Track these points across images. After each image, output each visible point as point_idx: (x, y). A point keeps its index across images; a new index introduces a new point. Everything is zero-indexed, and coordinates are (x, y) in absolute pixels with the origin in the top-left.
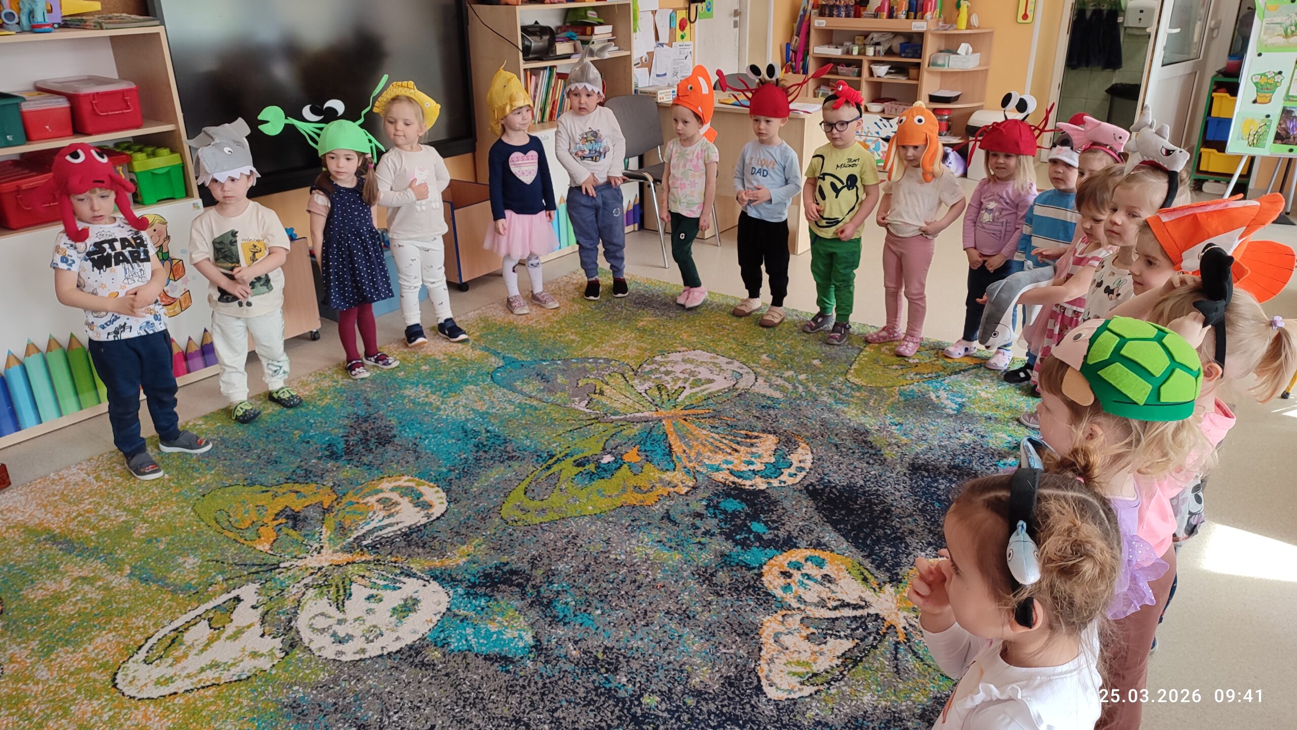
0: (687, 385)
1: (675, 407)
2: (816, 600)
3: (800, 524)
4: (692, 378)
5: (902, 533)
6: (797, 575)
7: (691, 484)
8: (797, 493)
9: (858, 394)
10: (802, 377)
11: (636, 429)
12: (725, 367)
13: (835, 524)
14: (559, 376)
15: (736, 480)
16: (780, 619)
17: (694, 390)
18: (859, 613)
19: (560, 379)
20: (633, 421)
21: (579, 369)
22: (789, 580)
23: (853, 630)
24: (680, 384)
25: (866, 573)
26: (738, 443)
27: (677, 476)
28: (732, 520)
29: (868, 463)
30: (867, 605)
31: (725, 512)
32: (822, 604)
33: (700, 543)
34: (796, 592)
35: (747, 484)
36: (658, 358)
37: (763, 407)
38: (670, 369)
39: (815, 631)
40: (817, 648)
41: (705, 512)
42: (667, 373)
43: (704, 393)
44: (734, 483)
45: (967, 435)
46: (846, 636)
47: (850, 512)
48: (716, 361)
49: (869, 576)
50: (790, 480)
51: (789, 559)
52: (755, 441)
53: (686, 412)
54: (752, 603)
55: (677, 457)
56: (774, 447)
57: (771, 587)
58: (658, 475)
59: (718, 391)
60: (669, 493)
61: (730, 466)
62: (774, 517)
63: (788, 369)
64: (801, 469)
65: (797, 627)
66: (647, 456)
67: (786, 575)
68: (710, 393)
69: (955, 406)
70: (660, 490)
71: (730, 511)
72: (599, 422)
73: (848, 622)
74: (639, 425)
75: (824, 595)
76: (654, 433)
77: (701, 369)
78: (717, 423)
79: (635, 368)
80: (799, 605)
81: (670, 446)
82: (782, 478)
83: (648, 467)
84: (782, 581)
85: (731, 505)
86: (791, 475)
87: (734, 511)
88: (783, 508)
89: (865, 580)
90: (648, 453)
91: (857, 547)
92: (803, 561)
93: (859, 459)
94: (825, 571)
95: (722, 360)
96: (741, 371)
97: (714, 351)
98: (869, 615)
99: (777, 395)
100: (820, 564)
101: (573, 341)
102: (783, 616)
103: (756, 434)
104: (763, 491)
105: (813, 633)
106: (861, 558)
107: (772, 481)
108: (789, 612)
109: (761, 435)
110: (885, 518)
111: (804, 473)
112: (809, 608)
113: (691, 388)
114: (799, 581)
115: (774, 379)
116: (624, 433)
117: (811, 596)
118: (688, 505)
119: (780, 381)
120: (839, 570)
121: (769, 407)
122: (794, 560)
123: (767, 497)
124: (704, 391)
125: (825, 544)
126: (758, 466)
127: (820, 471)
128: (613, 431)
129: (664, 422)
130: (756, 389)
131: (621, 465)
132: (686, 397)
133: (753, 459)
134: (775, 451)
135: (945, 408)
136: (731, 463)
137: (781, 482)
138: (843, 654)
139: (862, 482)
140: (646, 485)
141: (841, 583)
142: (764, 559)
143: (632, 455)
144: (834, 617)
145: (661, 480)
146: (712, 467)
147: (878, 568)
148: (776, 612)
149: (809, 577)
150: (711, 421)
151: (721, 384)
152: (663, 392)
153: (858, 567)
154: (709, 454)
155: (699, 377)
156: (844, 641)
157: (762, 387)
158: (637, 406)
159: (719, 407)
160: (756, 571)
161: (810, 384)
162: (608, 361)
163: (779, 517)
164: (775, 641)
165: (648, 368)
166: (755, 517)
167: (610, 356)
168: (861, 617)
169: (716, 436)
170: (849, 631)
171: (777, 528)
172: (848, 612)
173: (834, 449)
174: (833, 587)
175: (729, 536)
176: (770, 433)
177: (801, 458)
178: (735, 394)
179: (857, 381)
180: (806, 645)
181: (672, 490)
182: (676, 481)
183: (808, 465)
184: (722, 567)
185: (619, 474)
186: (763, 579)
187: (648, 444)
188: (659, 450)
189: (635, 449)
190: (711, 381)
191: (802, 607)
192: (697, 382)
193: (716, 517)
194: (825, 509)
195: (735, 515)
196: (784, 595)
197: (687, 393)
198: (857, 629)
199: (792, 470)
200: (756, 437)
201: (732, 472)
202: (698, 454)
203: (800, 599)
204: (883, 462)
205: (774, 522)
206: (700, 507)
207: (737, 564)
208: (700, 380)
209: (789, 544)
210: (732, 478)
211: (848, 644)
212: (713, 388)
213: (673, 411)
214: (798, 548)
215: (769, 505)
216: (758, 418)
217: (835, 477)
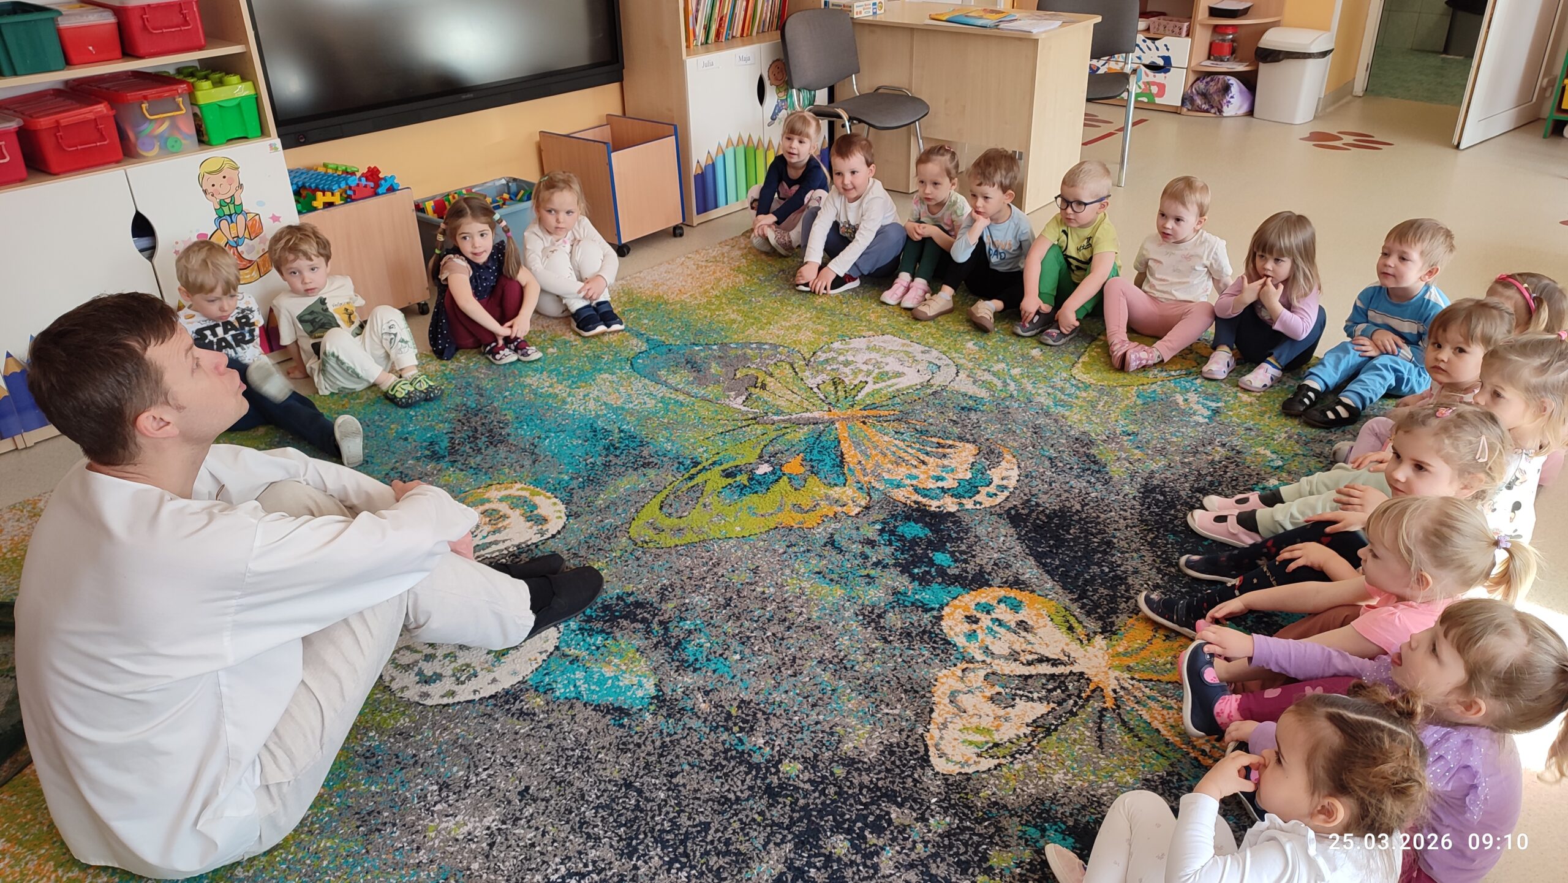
0: (870, 379)
1: (852, 406)
2: (1007, 652)
3: (995, 556)
4: (877, 371)
5: (1125, 572)
6: (985, 621)
7: (863, 503)
8: (995, 518)
9: (1084, 395)
10: (1016, 371)
11: (803, 433)
12: (919, 357)
13: (1039, 557)
14: (714, 365)
16: (960, 673)
17: (877, 386)
18: (1058, 670)
19: (715, 368)
20: (798, 423)
21: (737, 357)
22: (974, 626)
23: (1049, 691)
24: (861, 378)
25: (1072, 620)
26: (927, 454)
27: (847, 493)
28: (910, 548)
29: (1089, 482)
31: (902, 538)
32: (1014, 656)
33: (868, 576)
34: (982, 641)
35: (934, 505)
36: (837, 345)
37: (963, 409)
38: (850, 358)
39: (1001, 690)
40: (1002, 712)
41: (878, 538)
42: (847, 364)
43: (890, 390)
44: (915, 502)
45: (1219, 449)
46: (1040, 699)
47: (1060, 542)
48: (910, 349)
50: (988, 502)
51: (978, 600)
52: (949, 450)
53: (865, 413)
54: (926, 653)
55: (850, 470)
56: (972, 460)
57: (952, 633)
58: (824, 490)
59: (908, 388)
60: (836, 513)
61: (914, 482)
62: (964, 547)
63: (998, 361)
64: (1003, 488)
65: (979, 684)
66: (812, 467)
67: (972, 620)
69: (1208, 413)
70: (825, 508)
71: (909, 537)
72: (758, 423)
73: (1044, 681)
74: (806, 428)
75: (1017, 647)
76: (823, 438)
77: (889, 359)
78: (902, 428)
79: (807, 356)
80: (985, 658)
82: (978, 498)
83: (813, 481)
84: (966, 627)
85: (913, 530)
86: (989, 495)
87: (914, 539)
88: (976, 536)
90: (814, 464)
91: (1065, 588)
93: (1078, 477)
94: (1020, 617)
95: (916, 349)
98: (1071, 672)
99: (983, 393)
100: (1016, 607)
101: (734, 321)
102: (963, 671)
103: (950, 442)
105: (999, 693)
106: (1067, 602)
107: (964, 501)
108: (971, 666)
109: (957, 444)
110: (1105, 553)
111: (1006, 493)
112: (997, 661)
114: (988, 628)
115: (980, 373)
116: (788, 437)
117: (1000, 647)
118: (858, 529)
119: (987, 377)
120: (1039, 615)
121: (970, 409)
122: (983, 601)
123: (957, 522)
124: (890, 387)
125: (1024, 583)
127: (1027, 491)
128: (773, 435)
129: (837, 425)
130: (955, 386)
131: (780, 478)
132: (868, 395)
133: (944, 474)
134: (973, 464)
135: (1194, 414)
136: (916, 477)
137: (975, 503)
138: (1034, 721)
139: (1078, 507)
140: (807, 503)
141: (1040, 632)
142: (946, 599)
143: (794, 466)
144: (1027, 674)
146: (890, 482)
147: (1088, 614)
148: (955, 665)
149: (1000, 622)
150: (896, 424)
151: (911, 378)
152: (839, 388)
155: (887, 369)
156: (1037, 705)
157: (964, 385)
158: (806, 404)
159: (907, 407)
160: (935, 613)
161: (1025, 381)
162: (775, 346)
163: (970, 547)
164: (951, 701)
165: (822, 355)
166: (939, 547)
167: (778, 341)
168: (1062, 675)
169: (901, 444)
170: (1044, 693)
171: (966, 561)
172: (1046, 669)
173: (1047, 463)
174: (1029, 636)
175: (905, 569)
176: (968, 441)
177: (1005, 474)
178: (930, 391)
179: (1085, 378)
180: (989, 708)
181: (840, 509)
182: (845, 499)
183: (1012, 483)
184: (893, 608)
185: (776, 488)
186: (942, 623)
187: (815, 452)
188: (827, 460)
189: (799, 458)
190: (899, 375)
191: (989, 660)
192: (883, 376)
193: (891, 544)
194: (1030, 539)
195: (915, 541)
196: (967, 644)
197: (868, 389)
198: (1055, 689)
199: (992, 489)
200: (950, 446)
201: (916, 490)
202: (878, 465)
203: (986, 650)
204: (1107, 481)
205: (962, 553)
206: (871, 532)
207: (913, 604)
208: (887, 373)
209: (980, 581)
211: (1041, 709)
212: (903, 383)
214: (990, 586)
215: (958, 533)
216: (955, 422)
217: (1043, 499)
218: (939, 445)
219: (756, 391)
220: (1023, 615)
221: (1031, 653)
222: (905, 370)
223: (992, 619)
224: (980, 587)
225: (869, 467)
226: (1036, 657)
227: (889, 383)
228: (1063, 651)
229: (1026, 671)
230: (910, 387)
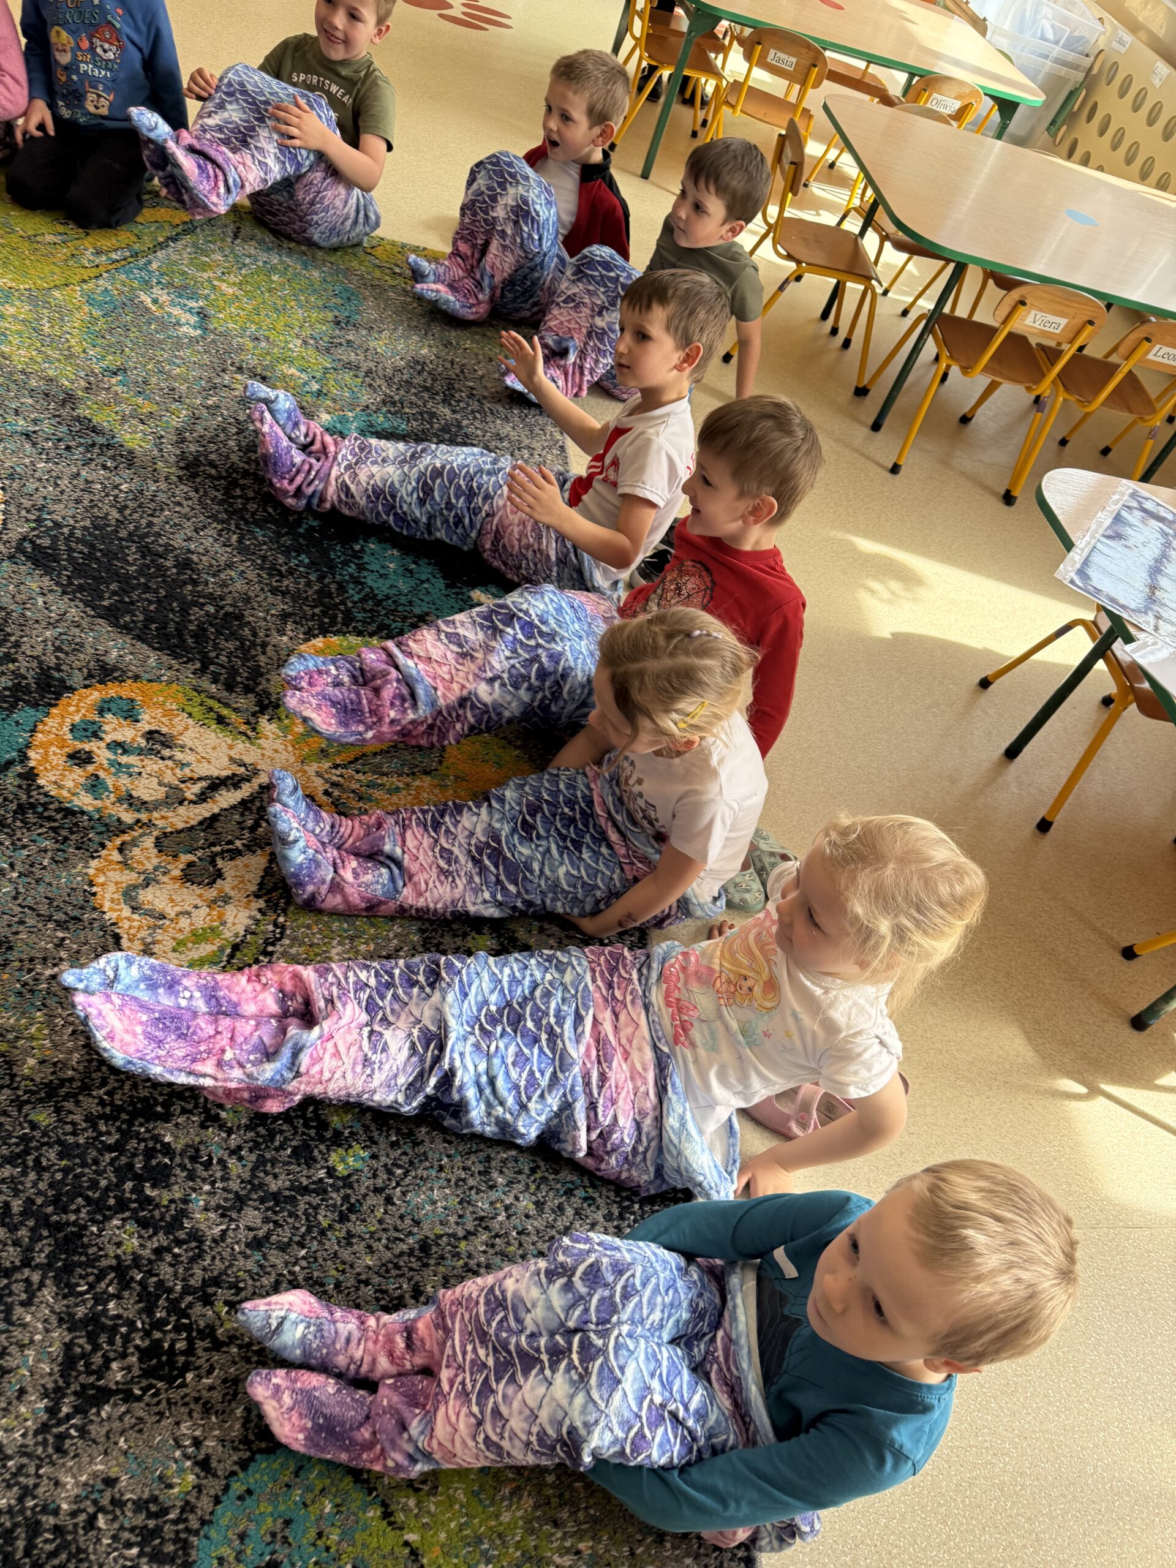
2: (160, 793)
6: (101, 753)
16: (116, 856)
18: (244, 792)
22: (91, 769)
23: (253, 830)
32: (175, 796)
34: (116, 788)
39: (191, 857)
40: (212, 893)
46: (249, 848)
49: (225, 712)
51: (69, 722)
65: (155, 861)
67: (81, 759)
73: (237, 817)
75: (169, 778)
80: (138, 817)
84: (78, 776)
89: (221, 720)
91: (174, 654)
94: (144, 726)
100: (130, 715)
102: (121, 850)
105: (190, 865)
108: (126, 837)
112: (157, 815)
114: (112, 763)
117: (147, 790)
120: (168, 713)
122: (78, 720)
125: (115, 668)
138: (261, 884)
141: (186, 739)
142: (21, 737)
144: (207, 815)
148: (103, 846)
149: (123, 747)
156: (249, 858)
160: (19, 769)
164: (134, 909)
168: (253, 797)
170: (247, 834)
172: (227, 798)
174: (177, 755)
180: (191, 895)
186: (41, 781)
191: (144, 817)
196: (98, 803)
198: (257, 824)
203: (130, 800)
209: (50, 687)
211: (258, 861)
214: (72, 690)
220: (148, 721)
221: (194, 780)
223: (108, 746)
224: (59, 697)
226: (204, 784)
228: (232, 760)
229: (205, 811)
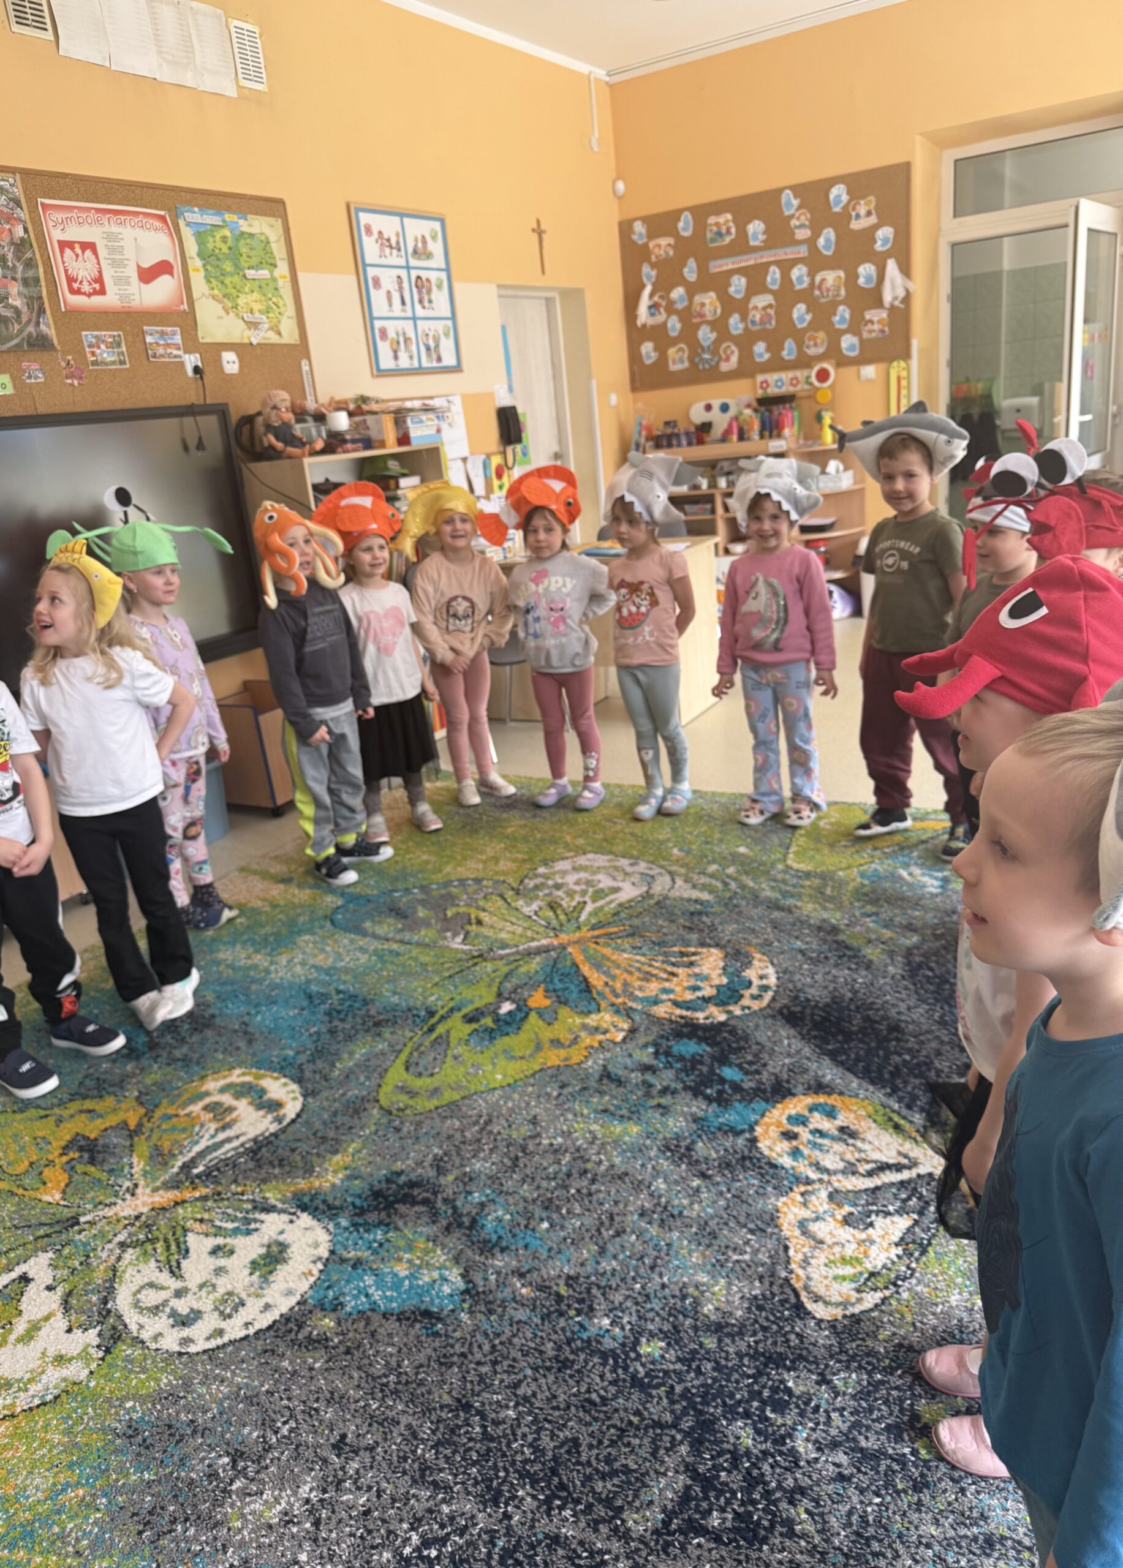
0: (587, 899)
1: (579, 928)
2: (841, 1165)
3: (787, 1061)
4: (591, 890)
5: (927, 1057)
6: (805, 1134)
7: (626, 1026)
8: (769, 1021)
9: (808, 883)
10: (731, 870)
11: (535, 964)
12: (629, 869)
13: (832, 1056)
14: (420, 908)
15: (684, 1013)
18: (905, 1175)
19: (422, 913)
20: (530, 954)
21: (442, 896)
22: (794, 1143)
23: (904, 1201)
24: (578, 898)
25: (896, 1118)
26: (673, 964)
27: (606, 1018)
28: (693, 1069)
29: (849, 969)
30: (914, 1164)
31: (681, 1058)
32: (850, 1169)
33: (659, 1106)
35: (700, 1016)
36: (542, 870)
37: (692, 914)
38: (559, 881)
39: (852, 1210)
41: (655, 1062)
42: (558, 887)
44: (682, 1017)
46: (897, 1211)
47: (848, 1036)
50: (756, 1005)
51: (787, 1112)
52: (693, 958)
53: (597, 933)
54: (756, 1182)
55: (598, 993)
56: (721, 964)
57: (774, 1155)
58: (578, 1021)
60: (600, 1043)
61: (672, 996)
62: (749, 1058)
63: (709, 863)
64: (765, 988)
67: (789, 1136)
68: (620, 905)
70: (587, 1040)
71: (688, 1057)
72: (485, 960)
73: (894, 1190)
74: (538, 959)
75: (849, 1157)
76: (560, 966)
77: (600, 877)
78: (638, 942)
79: (515, 885)
80: (820, 1176)
81: (585, 979)
82: (746, 1002)
83: (564, 1012)
84: (785, 1145)
85: (687, 1048)
86: (754, 997)
87: (693, 1056)
88: (758, 1043)
91: (873, 1082)
92: (806, 1113)
93: (836, 965)
94: (839, 1123)
95: (624, 862)
96: (651, 873)
97: (611, 852)
98: (919, 1176)
99: (705, 896)
100: (831, 1114)
101: (427, 862)
103: (692, 949)
104: (722, 1024)
106: (884, 1099)
107: (731, 1008)
109: (700, 950)
110: (898, 1040)
111: (770, 993)
112: (834, 1178)
113: (594, 901)
114: (809, 1142)
115: (695, 877)
116: (522, 970)
117: (830, 1161)
118: (630, 1055)
119: (703, 880)
121: (700, 913)
122: (793, 1112)
123: (733, 1031)
124: (610, 902)
125: (828, 1086)
126: (708, 991)
127: (791, 986)
128: (506, 969)
129: (570, 950)
130: (675, 893)
132: (590, 914)
133: (699, 983)
134: (724, 969)
136: (671, 991)
137: (743, 1008)
138: (902, 1239)
139: (849, 995)
140: (565, 1037)
141: (869, 1136)
142: (753, 1118)
143: (538, 999)
144: (872, 1185)
145: (584, 1027)
147: (909, 1107)
148: (792, 1190)
149: (821, 1133)
150: (630, 940)
151: (629, 892)
152: (559, 912)
153: (882, 1111)
154: (639, 983)
155: (601, 886)
156: (896, 1218)
157: (682, 890)
158: (529, 933)
159: (636, 922)
160: (747, 1135)
161: (744, 878)
162: (478, 881)
163: (756, 1055)
165: (530, 884)
166: (723, 1060)
167: (480, 875)
168: (909, 1181)
169: (643, 959)
170: (898, 1204)
171: (758, 1072)
173: (800, 957)
174: (859, 1144)
175: (696, 1092)
176: (710, 946)
177: (760, 972)
178: (652, 902)
179: (802, 867)
180: (846, 1233)
181: (601, 1037)
182: (605, 1026)
183: (772, 980)
184: (700, 1136)
185: (526, 1026)
186: (760, 1145)
187: (556, 980)
188: (572, 987)
189: (541, 990)
190: (616, 890)
192: (599, 894)
193: (671, 1067)
194: (815, 1037)
195: (695, 1061)
197: (589, 908)
198: (909, 1198)
199: (754, 990)
200: (694, 954)
201: (676, 1004)
202: (626, 984)
204: (869, 966)
205: (750, 1063)
206: (645, 1056)
207: (719, 1129)
208: (602, 890)
209: (779, 1091)
210: (678, 1012)
211: (903, 1223)
213: (577, 934)
214: (794, 1095)
215: (738, 1041)
216: (690, 929)
217: (813, 993)
218: (682, 954)
219: (474, 928)
220: (842, 1120)
221: (868, 1162)
222: (620, 884)
223: (811, 1132)
224: (784, 1097)
225: (618, 986)
226: (873, 1165)
227: (608, 899)
228: (900, 1153)
229: (870, 1183)
230: (631, 900)
